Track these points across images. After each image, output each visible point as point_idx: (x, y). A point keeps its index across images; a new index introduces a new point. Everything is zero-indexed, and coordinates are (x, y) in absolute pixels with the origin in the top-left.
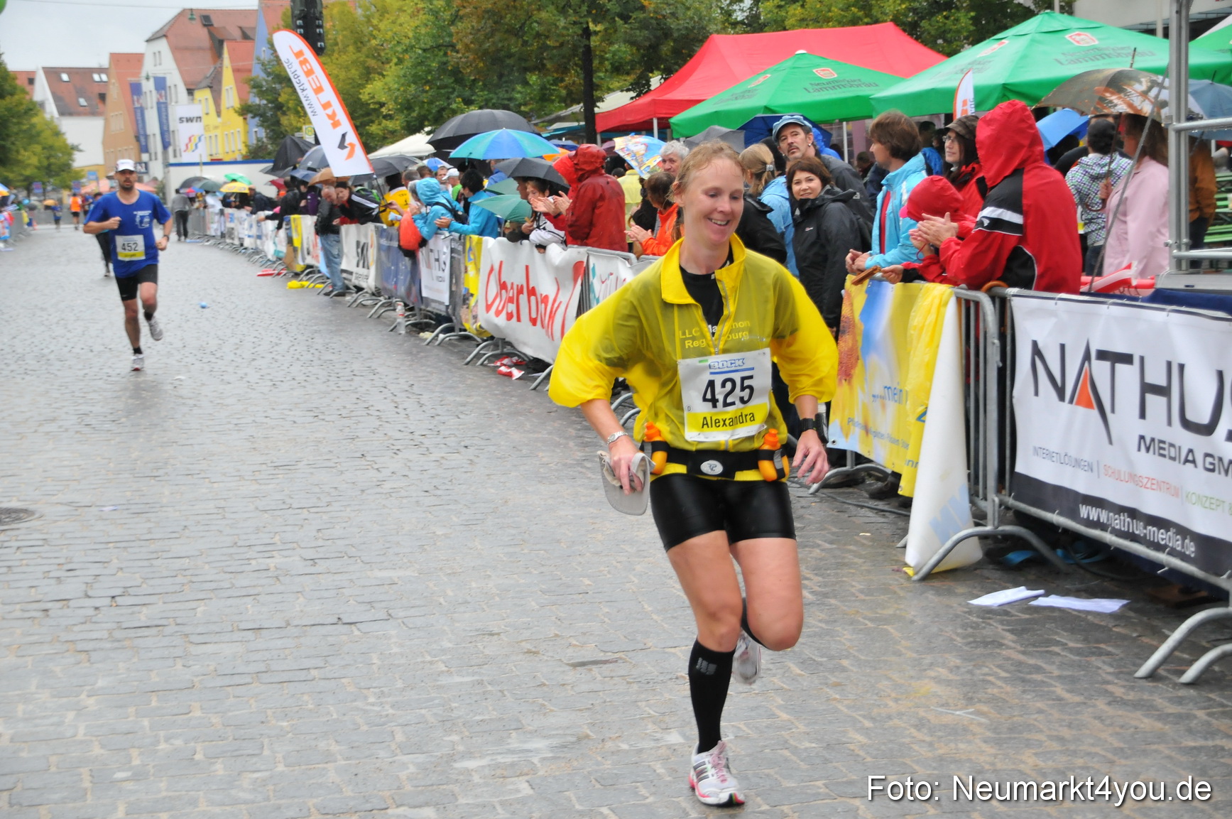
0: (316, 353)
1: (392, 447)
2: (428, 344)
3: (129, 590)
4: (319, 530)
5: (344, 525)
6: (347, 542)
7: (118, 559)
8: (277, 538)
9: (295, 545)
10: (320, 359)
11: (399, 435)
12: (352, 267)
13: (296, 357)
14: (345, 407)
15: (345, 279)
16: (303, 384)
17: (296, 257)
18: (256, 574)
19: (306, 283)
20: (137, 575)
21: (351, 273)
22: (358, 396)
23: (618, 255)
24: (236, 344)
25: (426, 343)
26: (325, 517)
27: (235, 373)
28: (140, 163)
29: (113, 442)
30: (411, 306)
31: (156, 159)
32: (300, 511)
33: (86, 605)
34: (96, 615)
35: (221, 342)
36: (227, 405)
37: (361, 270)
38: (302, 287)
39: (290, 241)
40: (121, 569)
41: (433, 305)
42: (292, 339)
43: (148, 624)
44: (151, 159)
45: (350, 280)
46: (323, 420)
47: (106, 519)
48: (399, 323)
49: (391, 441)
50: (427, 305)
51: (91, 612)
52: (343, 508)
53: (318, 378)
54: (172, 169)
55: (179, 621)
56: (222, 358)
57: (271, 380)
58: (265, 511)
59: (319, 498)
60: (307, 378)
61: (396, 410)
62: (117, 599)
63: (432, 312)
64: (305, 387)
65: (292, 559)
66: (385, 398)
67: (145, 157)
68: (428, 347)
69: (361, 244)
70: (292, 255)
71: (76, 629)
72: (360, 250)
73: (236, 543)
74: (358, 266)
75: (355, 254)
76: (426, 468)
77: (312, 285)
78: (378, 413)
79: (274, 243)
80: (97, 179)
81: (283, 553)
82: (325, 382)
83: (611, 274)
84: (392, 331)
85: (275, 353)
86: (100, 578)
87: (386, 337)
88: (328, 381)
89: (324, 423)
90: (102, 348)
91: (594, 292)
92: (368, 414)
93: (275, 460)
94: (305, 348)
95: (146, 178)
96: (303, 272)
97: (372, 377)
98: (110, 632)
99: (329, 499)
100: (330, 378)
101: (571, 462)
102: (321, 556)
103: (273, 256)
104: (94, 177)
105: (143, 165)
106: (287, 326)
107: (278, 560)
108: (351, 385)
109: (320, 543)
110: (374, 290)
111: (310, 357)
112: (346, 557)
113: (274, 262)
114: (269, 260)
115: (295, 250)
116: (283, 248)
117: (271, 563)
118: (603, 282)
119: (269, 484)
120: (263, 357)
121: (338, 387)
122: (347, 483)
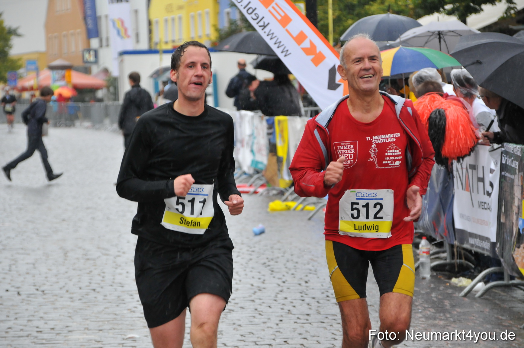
0: (314, 303)
10: (319, 313)
13: (286, 308)
17: (280, 170)
19: (293, 204)
28: (89, 50)
30: (439, 240)
31: (108, 45)
38: (288, 208)
39: (273, 149)
41: (472, 240)
42: (280, 282)
44: (101, 46)
48: (422, 264)
50: (462, 242)
54: (127, 58)
63: (470, 252)
67: (94, 43)
70: (275, 167)
77: (301, 206)
79: (252, 151)
80: (37, 70)
85: (258, 301)
90: (33, 290)
94: (298, 296)
95: (95, 69)
103: (249, 168)
105: (92, 53)
106: (271, 263)
111: (304, 309)
113: (251, 176)
114: (245, 173)
115: (279, 160)
120: (242, 308)
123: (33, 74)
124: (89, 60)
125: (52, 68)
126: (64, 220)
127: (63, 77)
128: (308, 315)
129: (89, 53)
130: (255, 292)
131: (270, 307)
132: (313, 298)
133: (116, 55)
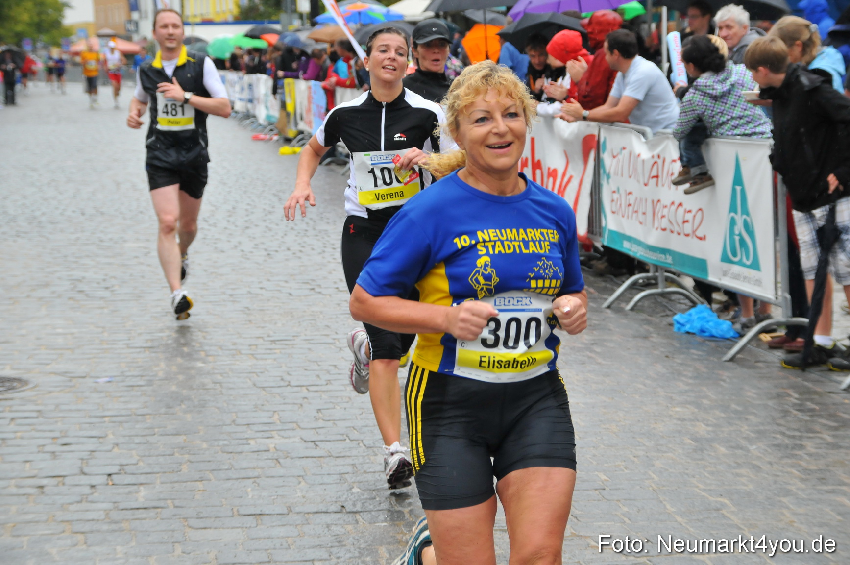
0: (311, 222)
3: (125, 467)
4: (319, 410)
5: (345, 405)
6: (349, 424)
7: (113, 434)
8: (276, 416)
9: (295, 425)
10: (314, 229)
16: (299, 254)
17: (288, 122)
18: (255, 455)
19: (295, 150)
20: (134, 452)
24: (229, 211)
26: (324, 396)
27: (229, 241)
32: (299, 388)
33: (82, 482)
34: (92, 494)
35: (213, 208)
36: (222, 275)
40: (117, 445)
43: (145, 506)
46: (320, 293)
47: (101, 392)
51: (87, 490)
52: (343, 388)
53: (313, 249)
55: (177, 503)
56: (215, 225)
57: (266, 250)
58: (263, 388)
59: (318, 376)
60: (302, 249)
62: (114, 477)
64: (300, 258)
65: (292, 440)
71: (72, 508)
73: (234, 421)
81: (282, 433)
82: (320, 254)
83: (624, 148)
86: (96, 454)
88: (324, 252)
89: (321, 296)
93: (271, 333)
96: (295, 137)
98: (107, 512)
99: (328, 377)
100: (326, 250)
101: (580, 346)
102: (322, 437)
104: (83, 34)
107: (276, 441)
109: (321, 423)
111: (304, 226)
112: (348, 440)
115: (288, 115)
116: (276, 113)
117: (271, 444)
118: (614, 158)
119: (266, 359)
120: (256, 226)
121: (334, 259)
122: (346, 360)
128: (306, 231)
130: (266, 215)
131: (277, 225)
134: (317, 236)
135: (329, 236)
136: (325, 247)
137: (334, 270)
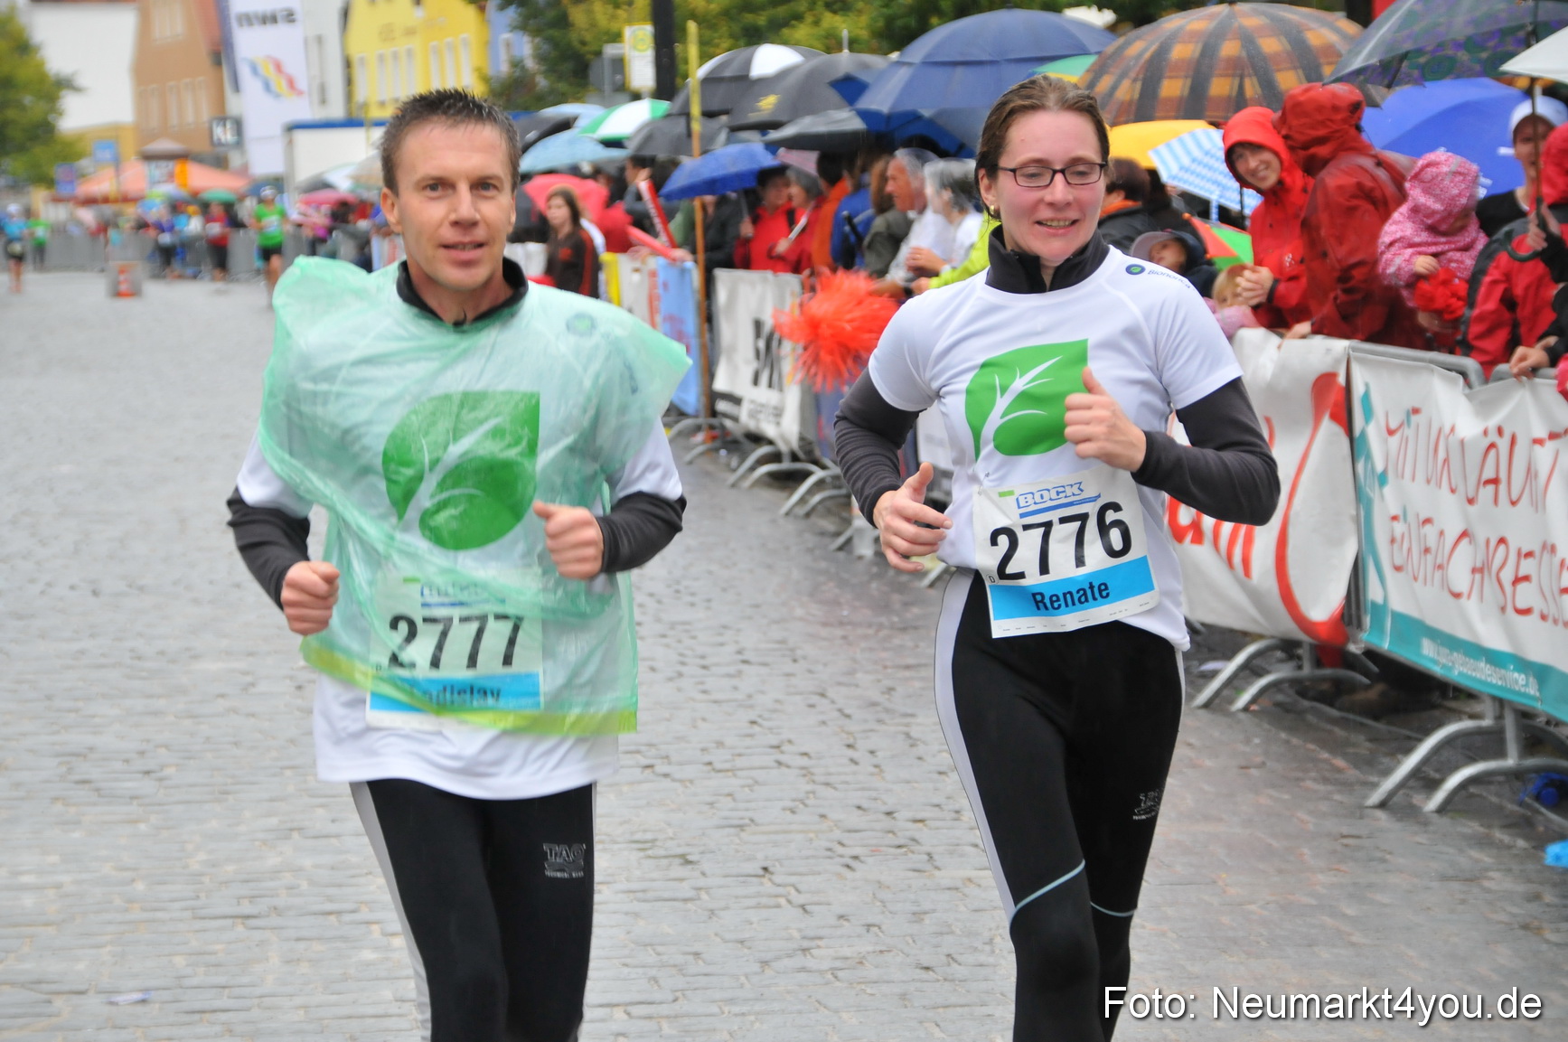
0: (651, 603)
1: (840, 850)
2: (932, 585)
10: (658, 620)
11: (855, 819)
12: (743, 387)
14: (720, 744)
15: (726, 415)
21: (736, 400)
22: (752, 715)
23: (1432, 362)
25: (927, 581)
28: (223, 119)
29: (142, 827)
37: (763, 395)
45: (735, 419)
46: (666, 775)
49: (837, 834)
53: (653, 669)
54: (302, 137)
61: (850, 753)
66: (824, 723)
68: (932, 592)
69: (767, 328)
72: (762, 344)
74: (756, 382)
75: (751, 354)
76: (926, 906)
78: (804, 761)
80: (117, 163)
82: (670, 679)
83: (1416, 411)
84: (841, 548)
87: (823, 565)
88: (680, 675)
89: (666, 783)
90: (121, 586)
91: (1369, 457)
92: (779, 763)
95: (235, 160)
97: (790, 667)
104: (107, 155)
105: (230, 125)
108: (736, 688)
110: (795, 444)
118: (1391, 432)
121: (705, 692)
122: (725, 941)
123: (109, 172)
124: (223, 140)
125: (149, 157)
126: (177, 459)
127: (171, 177)
129: (225, 125)
132: (651, 595)
133: (277, 130)
134: (664, 636)
135: (694, 638)
136: (683, 664)
137: (704, 720)
